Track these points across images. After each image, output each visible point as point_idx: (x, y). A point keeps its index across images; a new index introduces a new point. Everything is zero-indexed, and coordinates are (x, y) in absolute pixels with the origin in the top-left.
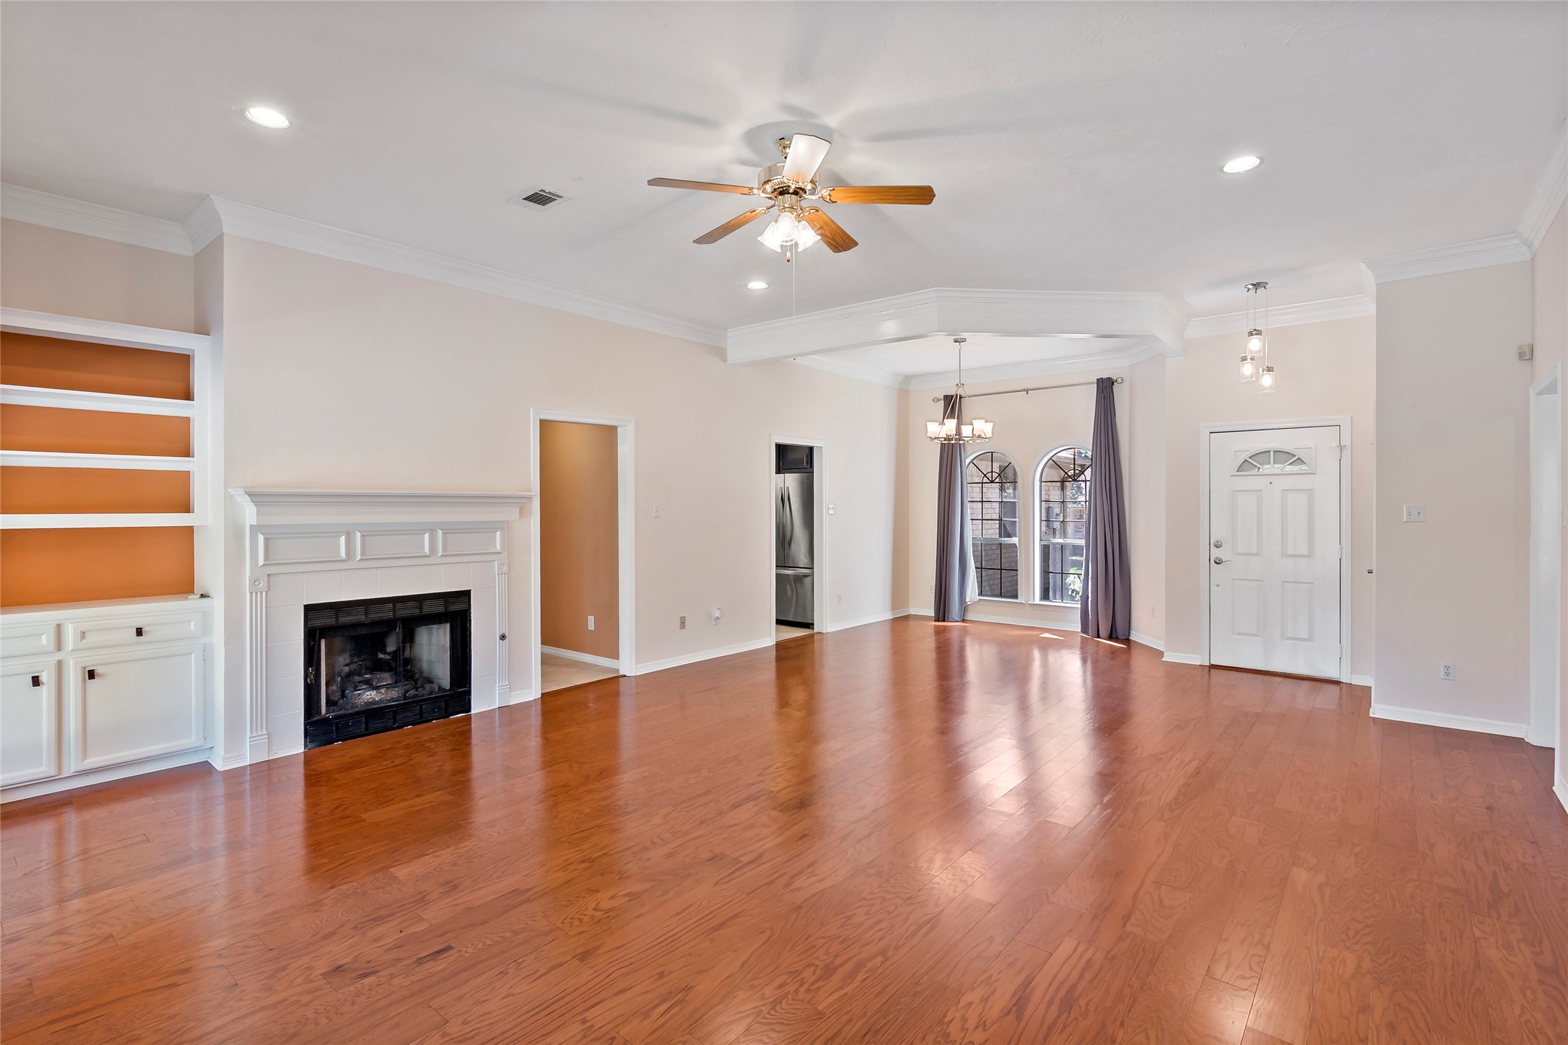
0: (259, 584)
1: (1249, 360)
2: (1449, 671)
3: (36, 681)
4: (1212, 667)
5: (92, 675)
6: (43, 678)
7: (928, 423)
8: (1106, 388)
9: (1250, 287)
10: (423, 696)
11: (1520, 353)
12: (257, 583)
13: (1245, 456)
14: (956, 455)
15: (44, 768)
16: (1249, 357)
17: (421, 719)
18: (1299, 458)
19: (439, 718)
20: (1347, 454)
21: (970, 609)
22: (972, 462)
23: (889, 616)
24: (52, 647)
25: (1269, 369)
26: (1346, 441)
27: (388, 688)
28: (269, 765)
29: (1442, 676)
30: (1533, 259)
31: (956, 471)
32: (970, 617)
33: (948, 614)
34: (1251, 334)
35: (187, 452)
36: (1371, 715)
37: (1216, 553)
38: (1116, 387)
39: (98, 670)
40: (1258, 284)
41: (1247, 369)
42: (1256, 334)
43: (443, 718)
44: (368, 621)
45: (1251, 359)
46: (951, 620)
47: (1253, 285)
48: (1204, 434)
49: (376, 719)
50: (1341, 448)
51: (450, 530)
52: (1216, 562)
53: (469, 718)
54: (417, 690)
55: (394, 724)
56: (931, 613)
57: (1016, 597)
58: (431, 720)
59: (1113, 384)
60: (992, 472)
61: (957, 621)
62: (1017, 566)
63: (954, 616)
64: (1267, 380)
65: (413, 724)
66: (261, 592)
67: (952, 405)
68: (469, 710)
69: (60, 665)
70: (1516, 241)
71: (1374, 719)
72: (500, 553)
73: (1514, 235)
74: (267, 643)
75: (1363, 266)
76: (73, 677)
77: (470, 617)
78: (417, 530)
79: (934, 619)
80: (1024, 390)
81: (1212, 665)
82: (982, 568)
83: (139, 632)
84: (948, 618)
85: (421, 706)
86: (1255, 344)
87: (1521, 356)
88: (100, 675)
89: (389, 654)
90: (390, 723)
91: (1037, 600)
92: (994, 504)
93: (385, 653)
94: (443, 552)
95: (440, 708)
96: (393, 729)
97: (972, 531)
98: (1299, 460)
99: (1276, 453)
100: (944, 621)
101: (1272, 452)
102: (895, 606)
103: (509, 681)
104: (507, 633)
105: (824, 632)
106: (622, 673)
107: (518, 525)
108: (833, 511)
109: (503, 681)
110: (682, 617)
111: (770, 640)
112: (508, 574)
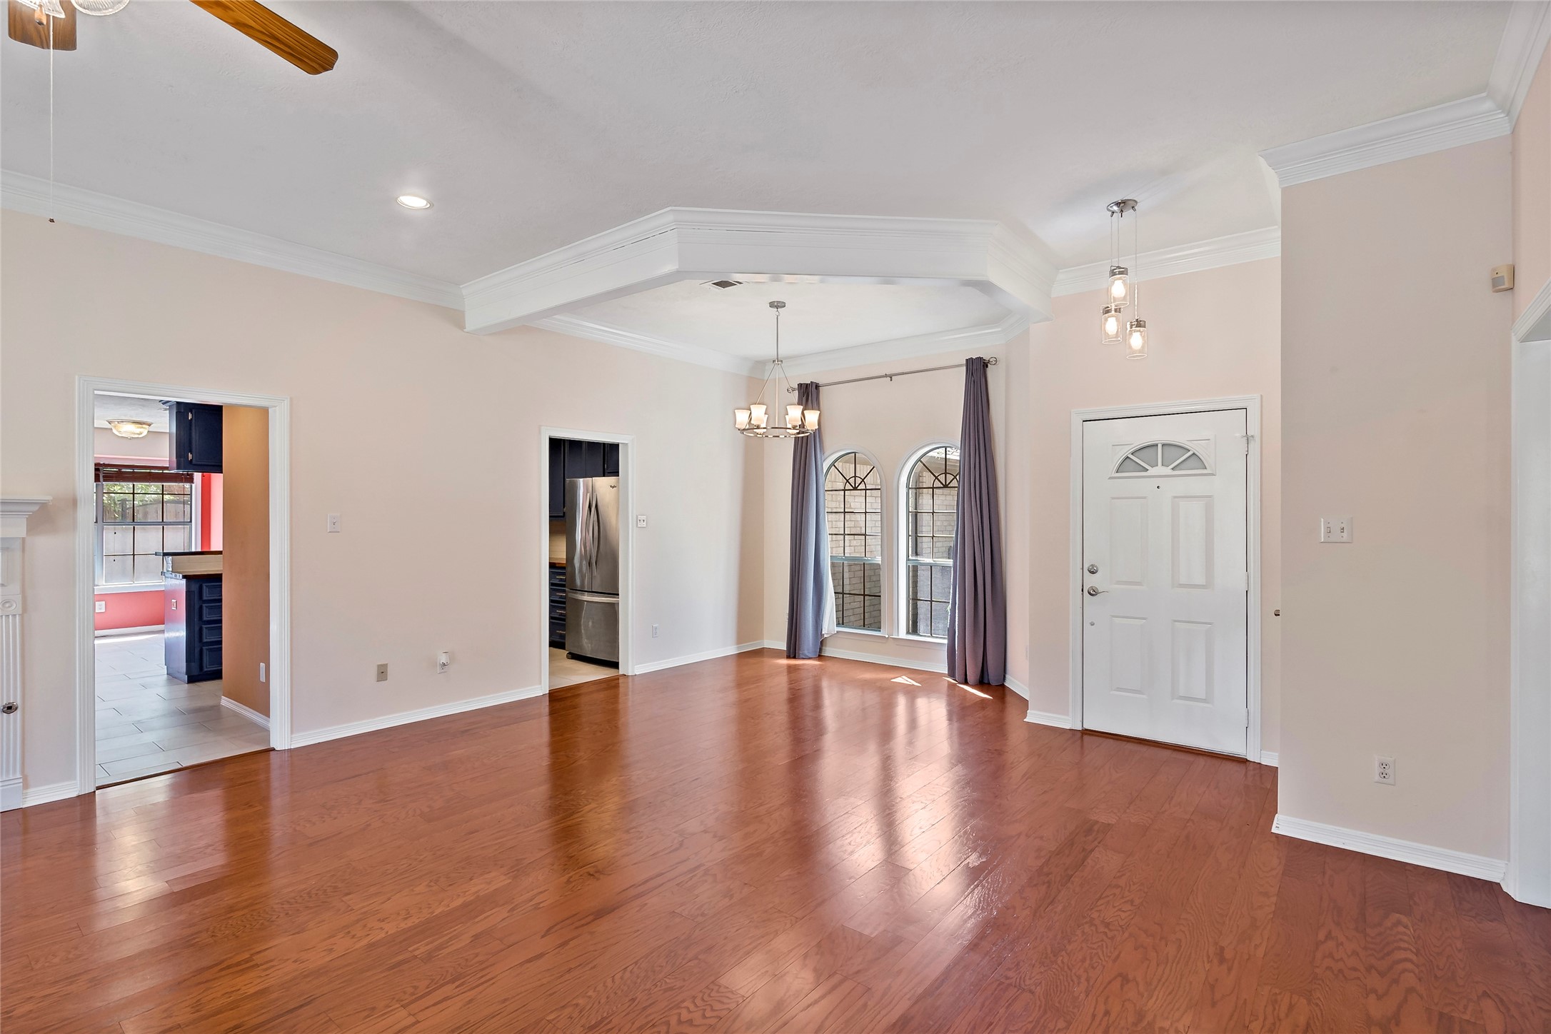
1: (1113, 312)
2: (1387, 771)
4: (1086, 732)
7: (736, 411)
8: (977, 370)
9: (1115, 208)
11: (1494, 280)
13: (1125, 451)
14: (810, 453)
16: (1113, 308)
18: (1194, 454)
20: (1255, 446)
21: (829, 643)
22: (833, 464)
23: (732, 650)
25: (1139, 324)
26: (1254, 430)
29: (1377, 778)
30: (1514, 131)
31: (810, 474)
32: (828, 651)
33: (799, 649)
34: (1113, 273)
36: (1274, 830)
37: (1091, 581)
38: (990, 371)
40: (1124, 202)
41: (1111, 325)
42: (1121, 273)
45: (1116, 310)
46: (801, 656)
47: (1118, 204)
48: (1076, 421)
50: (1248, 439)
52: (1089, 593)
56: (783, 646)
57: (879, 629)
59: (987, 366)
60: (855, 477)
61: (810, 658)
62: (880, 592)
63: (806, 652)
64: (1136, 340)
67: (808, 394)
70: (1488, 105)
71: (1277, 836)
73: (1484, 94)
75: (1262, 160)
79: (785, 654)
80: (886, 376)
81: (1086, 730)
82: (843, 593)
84: (799, 654)
86: (1118, 289)
87: (1496, 283)
91: (903, 634)
92: (858, 515)
97: (830, 550)
98: (1194, 457)
99: (1165, 447)
100: (794, 657)
101: (1160, 446)
102: (740, 639)
103: (23, 771)
104: (18, 702)
105: (630, 674)
106: (272, 745)
107: (44, 544)
108: (645, 523)
109: (8, 772)
110: (382, 665)
111: (540, 689)
112: (22, 616)
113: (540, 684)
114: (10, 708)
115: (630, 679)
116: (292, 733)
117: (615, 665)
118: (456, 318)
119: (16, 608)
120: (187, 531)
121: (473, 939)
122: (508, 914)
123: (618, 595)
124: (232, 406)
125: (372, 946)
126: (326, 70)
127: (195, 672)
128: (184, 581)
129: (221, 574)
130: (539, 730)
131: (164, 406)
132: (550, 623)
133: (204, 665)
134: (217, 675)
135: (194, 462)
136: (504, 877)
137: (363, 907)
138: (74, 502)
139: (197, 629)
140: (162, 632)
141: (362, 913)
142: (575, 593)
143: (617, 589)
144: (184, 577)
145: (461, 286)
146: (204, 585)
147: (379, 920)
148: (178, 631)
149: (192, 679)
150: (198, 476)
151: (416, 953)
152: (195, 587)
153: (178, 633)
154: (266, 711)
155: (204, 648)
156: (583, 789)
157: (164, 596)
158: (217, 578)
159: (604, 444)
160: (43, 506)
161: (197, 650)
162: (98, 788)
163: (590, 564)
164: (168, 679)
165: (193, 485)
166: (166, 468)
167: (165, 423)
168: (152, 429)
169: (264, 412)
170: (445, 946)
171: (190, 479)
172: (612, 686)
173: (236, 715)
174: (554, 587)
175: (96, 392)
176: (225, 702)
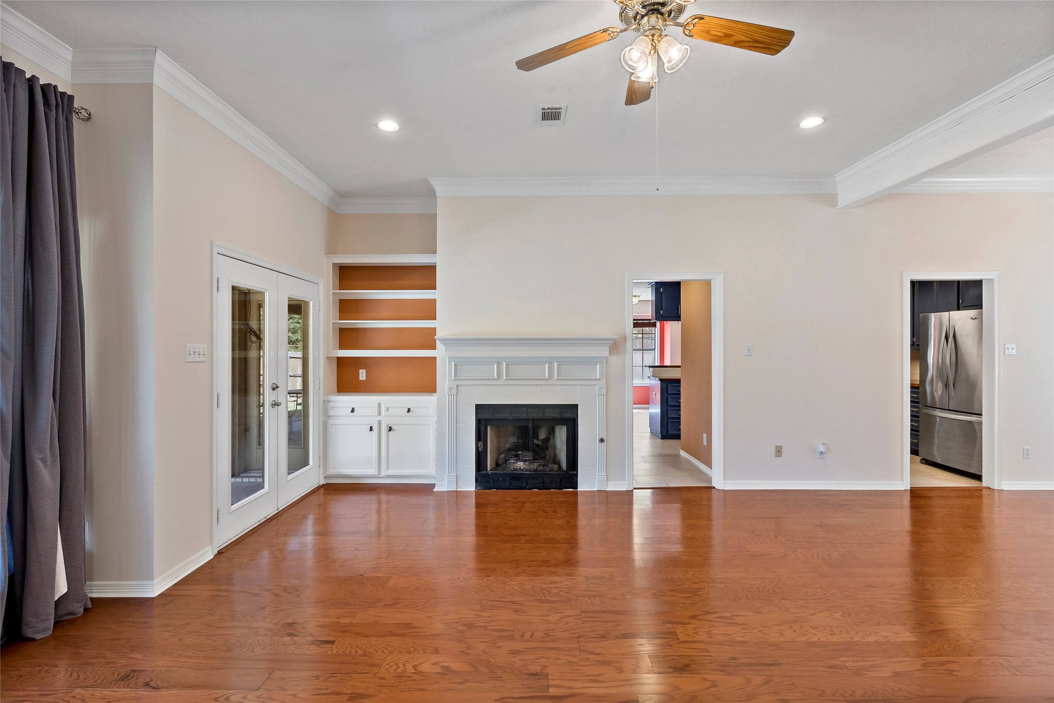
0: (452, 390)
3: (371, 429)
5: (390, 429)
6: (374, 428)
10: (546, 472)
12: (451, 389)
15: (373, 471)
17: (543, 487)
19: (556, 489)
24: (376, 414)
27: (531, 463)
28: (457, 494)
35: (434, 318)
39: (393, 427)
43: (559, 489)
44: (511, 418)
49: (517, 481)
51: (562, 362)
53: (576, 494)
54: (543, 467)
55: (526, 486)
58: (550, 489)
65: (539, 489)
66: (454, 395)
68: (576, 488)
69: (380, 421)
72: (599, 380)
74: (456, 424)
76: (384, 429)
77: (578, 423)
78: (540, 361)
83: (409, 410)
85: (543, 478)
88: (393, 430)
89: (540, 440)
90: (524, 484)
93: (538, 439)
94: (557, 377)
95: (556, 482)
96: (526, 489)
103: (606, 473)
104: (605, 438)
105: (996, 488)
106: (714, 485)
107: (615, 360)
108: (1014, 351)
109: (601, 472)
110: (779, 446)
111: (904, 484)
112: (606, 395)
113: (902, 480)
114: (602, 440)
115: (996, 494)
116: (724, 480)
117: (978, 478)
118: (831, 200)
119: (604, 391)
120: (653, 354)
121: (894, 674)
122: (921, 668)
123: (981, 415)
124: (687, 282)
125: (810, 644)
126: (784, 47)
127: (665, 434)
128: (660, 381)
129: (680, 379)
130: (903, 517)
131: (649, 286)
132: (911, 433)
133: (669, 431)
134: (678, 437)
135: (663, 316)
136: (910, 635)
137: (798, 613)
138: (625, 338)
139: (665, 409)
140: (648, 408)
141: (797, 617)
142: (928, 409)
143: (981, 409)
144: (660, 380)
145: (835, 176)
146: (669, 385)
147: (811, 627)
148: (656, 409)
149: (663, 437)
150: (658, 324)
151: (847, 664)
152: (665, 386)
153: (656, 410)
154: (709, 465)
155: (669, 420)
156: (973, 583)
157: (647, 389)
158: (677, 381)
159: (958, 282)
160: (615, 340)
161: (666, 421)
162: (635, 489)
163: (946, 386)
164: (651, 435)
165: (656, 328)
166: (650, 320)
167: (648, 295)
168: (641, 298)
169: (708, 284)
170: (869, 669)
171: (654, 325)
172: (976, 494)
173: (689, 462)
174: (914, 402)
175: (634, 281)
176: (683, 453)
